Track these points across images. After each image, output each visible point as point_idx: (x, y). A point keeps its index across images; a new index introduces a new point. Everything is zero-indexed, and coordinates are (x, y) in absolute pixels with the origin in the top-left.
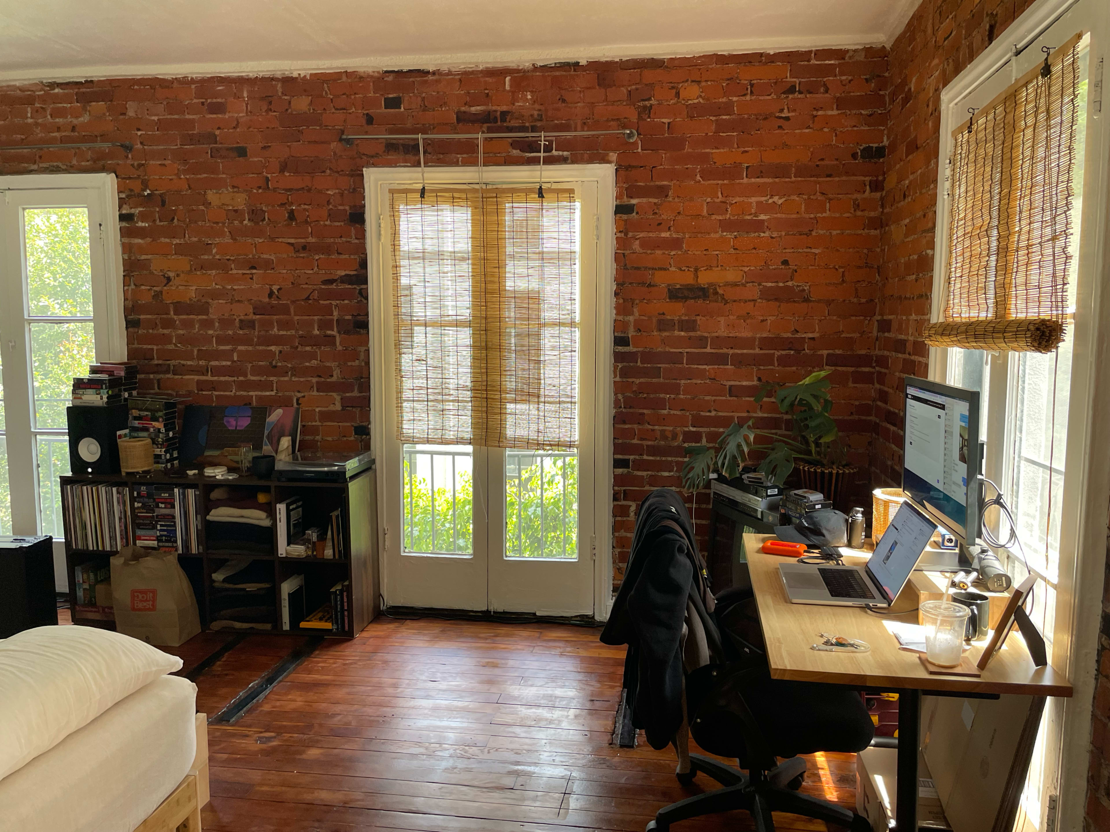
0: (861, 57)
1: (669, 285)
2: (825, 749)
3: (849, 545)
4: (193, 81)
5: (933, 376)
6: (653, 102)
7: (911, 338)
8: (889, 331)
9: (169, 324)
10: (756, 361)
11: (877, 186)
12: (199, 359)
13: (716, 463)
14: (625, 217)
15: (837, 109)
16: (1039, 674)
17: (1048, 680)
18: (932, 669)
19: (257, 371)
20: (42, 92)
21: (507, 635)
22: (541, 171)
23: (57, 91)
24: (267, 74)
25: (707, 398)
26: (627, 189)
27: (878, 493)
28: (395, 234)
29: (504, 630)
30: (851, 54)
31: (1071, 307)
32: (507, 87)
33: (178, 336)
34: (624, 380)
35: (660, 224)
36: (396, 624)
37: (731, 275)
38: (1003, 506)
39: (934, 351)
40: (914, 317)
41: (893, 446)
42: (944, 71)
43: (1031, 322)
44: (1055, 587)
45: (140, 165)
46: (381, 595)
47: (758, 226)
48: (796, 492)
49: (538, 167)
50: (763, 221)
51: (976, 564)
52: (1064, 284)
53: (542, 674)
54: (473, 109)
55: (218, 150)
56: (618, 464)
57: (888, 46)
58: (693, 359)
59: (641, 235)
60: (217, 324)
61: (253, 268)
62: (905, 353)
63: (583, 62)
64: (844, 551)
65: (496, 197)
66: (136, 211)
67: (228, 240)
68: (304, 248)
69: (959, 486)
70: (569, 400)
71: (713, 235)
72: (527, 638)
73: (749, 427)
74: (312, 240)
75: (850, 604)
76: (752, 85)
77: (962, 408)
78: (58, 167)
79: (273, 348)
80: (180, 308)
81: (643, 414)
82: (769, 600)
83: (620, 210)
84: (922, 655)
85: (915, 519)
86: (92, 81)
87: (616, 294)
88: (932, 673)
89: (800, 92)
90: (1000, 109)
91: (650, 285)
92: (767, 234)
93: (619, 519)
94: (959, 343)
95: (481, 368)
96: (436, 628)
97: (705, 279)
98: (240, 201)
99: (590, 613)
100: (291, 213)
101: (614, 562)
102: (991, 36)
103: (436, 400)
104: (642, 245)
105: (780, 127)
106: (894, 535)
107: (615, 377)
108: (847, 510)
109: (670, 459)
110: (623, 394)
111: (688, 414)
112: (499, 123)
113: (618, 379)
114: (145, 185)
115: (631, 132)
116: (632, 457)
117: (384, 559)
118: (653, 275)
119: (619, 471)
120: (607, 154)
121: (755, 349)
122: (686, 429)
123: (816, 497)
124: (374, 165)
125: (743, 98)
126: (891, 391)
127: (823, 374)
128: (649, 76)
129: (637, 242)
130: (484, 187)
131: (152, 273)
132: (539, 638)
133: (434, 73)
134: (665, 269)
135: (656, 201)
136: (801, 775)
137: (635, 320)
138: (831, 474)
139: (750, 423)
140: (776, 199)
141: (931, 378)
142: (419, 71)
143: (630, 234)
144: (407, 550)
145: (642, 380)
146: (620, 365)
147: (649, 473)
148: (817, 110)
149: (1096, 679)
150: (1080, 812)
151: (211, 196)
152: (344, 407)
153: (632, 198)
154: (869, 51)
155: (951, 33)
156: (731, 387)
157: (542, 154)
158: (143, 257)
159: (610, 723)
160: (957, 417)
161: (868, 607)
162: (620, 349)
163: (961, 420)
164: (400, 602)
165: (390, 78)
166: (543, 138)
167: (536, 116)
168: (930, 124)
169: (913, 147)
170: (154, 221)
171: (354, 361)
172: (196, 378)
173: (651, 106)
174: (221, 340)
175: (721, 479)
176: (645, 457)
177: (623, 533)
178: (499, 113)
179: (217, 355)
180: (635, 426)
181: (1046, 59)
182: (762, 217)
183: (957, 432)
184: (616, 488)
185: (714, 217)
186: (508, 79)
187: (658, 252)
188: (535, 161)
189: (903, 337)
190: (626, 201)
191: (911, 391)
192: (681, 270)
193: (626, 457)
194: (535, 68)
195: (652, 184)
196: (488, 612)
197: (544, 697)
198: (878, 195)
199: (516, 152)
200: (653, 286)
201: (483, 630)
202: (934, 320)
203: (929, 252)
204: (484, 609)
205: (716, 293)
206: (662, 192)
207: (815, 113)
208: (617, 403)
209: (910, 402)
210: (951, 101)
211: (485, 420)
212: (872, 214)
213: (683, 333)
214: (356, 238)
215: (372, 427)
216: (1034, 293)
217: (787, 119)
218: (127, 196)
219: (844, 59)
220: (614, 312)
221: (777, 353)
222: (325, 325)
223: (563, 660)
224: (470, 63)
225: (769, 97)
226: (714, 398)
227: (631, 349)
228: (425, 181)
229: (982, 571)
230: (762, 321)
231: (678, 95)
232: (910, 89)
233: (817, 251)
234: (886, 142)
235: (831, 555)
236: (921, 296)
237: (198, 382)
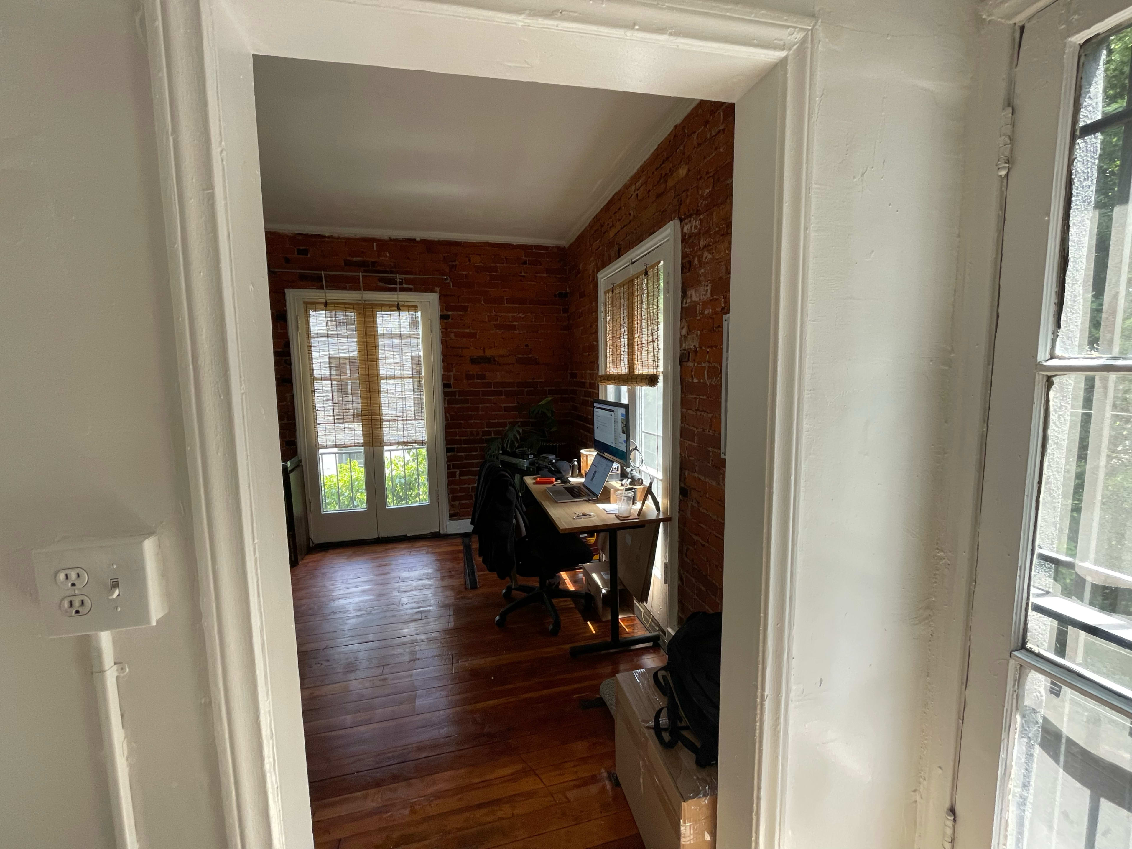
0: (555, 250)
1: (470, 356)
2: (565, 571)
3: (572, 476)
5: (602, 397)
6: (457, 263)
7: (588, 381)
8: (576, 378)
10: (516, 393)
11: (566, 311)
13: (503, 446)
14: (445, 321)
15: (546, 274)
16: (658, 515)
17: (661, 516)
18: (621, 519)
21: (393, 549)
22: (398, 295)
25: (493, 413)
26: (445, 307)
27: (583, 451)
28: (308, 327)
29: (390, 546)
30: (550, 248)
31: (661, 369)
32: (375, 248)
34: (450, 406)
35: (464, 325)
36: (323, 553)
37: (502, 352)
38: (638, 451)
39: (601, 387)
40: (588, 371)
41: (581, 431)
42: (597, 264)
43: (647, 375)
44: (661, 480)
46: (310, 538)
47: (514, 327)
48: (543, 455)
49: (396, 293)
50: (515, 325)
51: (629, 476)
52: (658, 360)
53: (420, 564)
54: (354, 259)
56: (448, 450)
57: (567, 247)
58: (485, 394)
59: (455, 330)
62: (585, 388)
63: (418, 239)
64: (570, 479)
65: (372, 308)
69: (622, 444)
70: (421, 418)
71: (491, 332)
72: (404, 548)
73: (519, 426)
75: (582, 499)
76: (506, 259)
77: (623, 411)
81: (461, 423)
82: (547, 503)
83: (442, 317)
84: (617, 515)
85: (603, 460)
87: (443, 361)
88: (622, 520)
89: (529, 264)
90: (626, 287)
91: (461, 356)
92: (517, 332)
93: (451, 479)
94: (613, 383)
95: (367, 403)
96: (349, 551)
97: (489, 353)
99: (438, 530)
101: (449, 502)
102: (619, 254)
103: (339, 423)
104: (455, 336)
105: (521, 281)
106: (594, 469)
107: (445, 404)
108: (571, 461)
109: (476, 445)
110: (449, 414)
111: (484, 422)
112: (371, 268)
113: (446, 405)
115: (447, 278)
116: (455, 446)
117: (311, 517)
118: (462, 351)
119: (449, 454)
120: (434, 288)
121: (515, 388)
122: (483, 430)
123: (552, 457)
124: (292, 287)
125: (502, 265)
126: (578, 405)
127: (550, 399)
128: (455, 250)
129: (453, 334)
130: (364, 302)
132: (412, 547)
133: (329, 237)
134: (468, 348)
135: (461, 313)
136: (559, 583)
137: (454, 374)
138: (556, 445)
139: (519, 424)
140: (520, 315)
141: (600, 398)
142: (319, 235)
143: (449, 330)
144: (325, 510)
145: (459, 406)
146: (447, 398)
147: (466, 453)
148: (537, 273)
149: (679, 513)
150: (676, 566)
153: (448, 311)
154: (558, 248)
155: (599, 248)
156: (504, 407)
157: (398, 286)
159: (462, 580)
160: (620, 415)
161: (589, 500)
162: (447, 390)
163: (622, 416)
164: (322, 541)
165: (300, 238)
166: (398, 277)
167: (392, 265)
168: (591, 286)
169: (583, 295)
171: (283, 402)
173: (456, 265)
175: (505, 453)
176: (463, 446)
177: (453, 486)
178: (370, 263)
180: (457, 430)
181: (646, 269)
182: (515, 323)
183: (620, 422)
184: (448, 463)
185: (491, 322)
186: (375, 244)
187: (464, 340)
188: (394, 290)
189: (583, 380)
190: (445, 312)
191: (596, 405)
192: (476, 348)
193: (453, 446)
194: (390, 240)
195: (459, 304)
196: (378, 538)
197: (424, 574)
198: (566, 315)
199: (381, 284)
200: (463, 356)
201: (379, 548)
202: (600, 374)
203: (595, 343)
204: (376, 537)
205: (495, 360)
206: (465, 309)
207: (536, 275)
208: (446, 419)
209: (595, 410)
210: (602, 278)
211: (371, 432)
212: (565, 323)
213: (479, 381)
214: (281, 330)
215: (298, 440)
216: (645, 363)
217: (524, 276)
219: (547, 250)
220: (442, 370)
221: (526, 390)
223: (429, 555)
224: (351, 234)
225: (515, 266)
226: (496, 413)
227: (452, 389)
228: (328, 298)
229: (633, 478)
230: (518, 374)
231: (470, 260)
232: (579, 269)
233: (541, 340)
234: (568, 291)
235: (567, 482)
236: (591, 362)
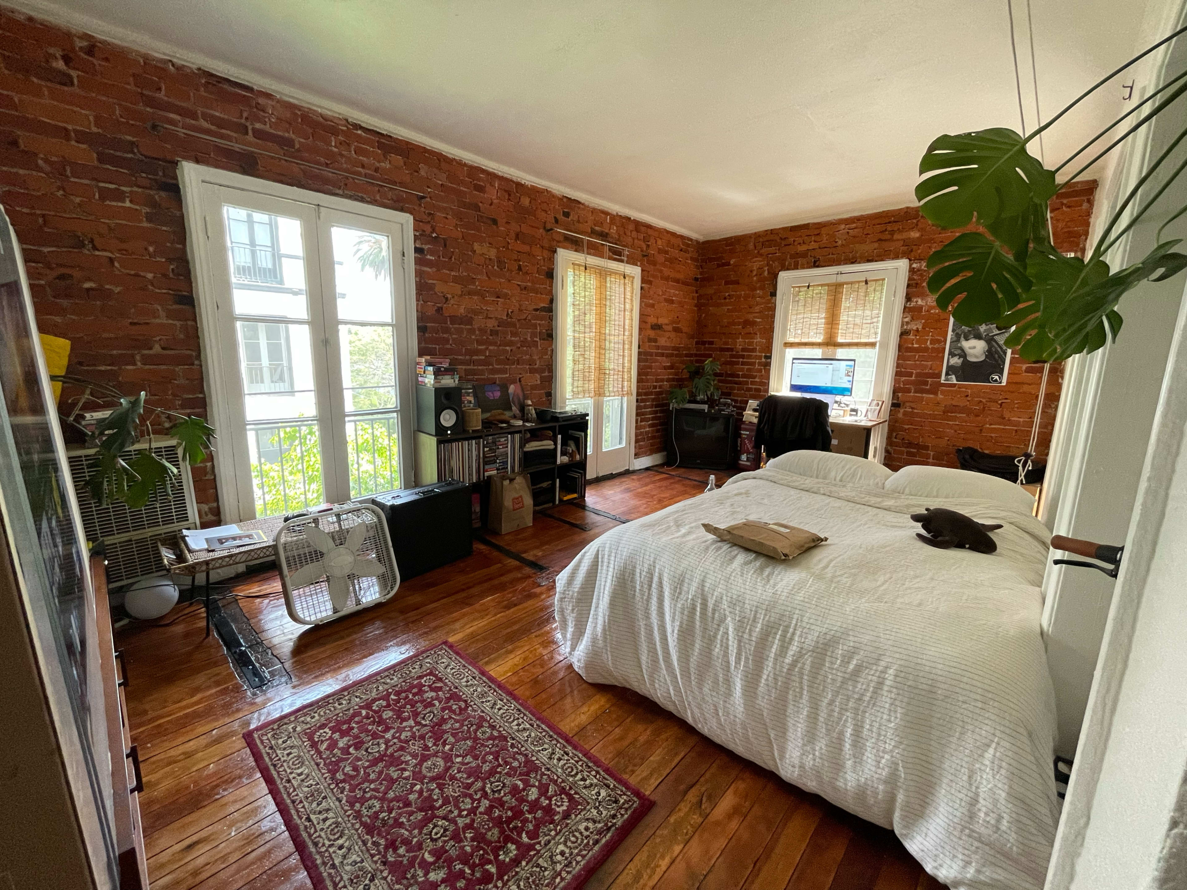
1: (651, 323)
4: (465, 165)
6: (650, 243)
9: (447, 330)
10: (672, 355)
11: (696, 292)
12: (466, 355)
14: (641, 292)
15: (691, 261)
19: (499, 362)
20: (345, 128)
22: (624, 266)
23: (359, 132)
24: (509, 177)
26: (644, 280)
32: (608, 221)
33: (454, 339)
34: (639, 363)
37: (666, 321)
45: (430, 214)
47: (673, 302)
49: (624, 264)
50: (674, 300)
54: (597, 228)
55: (481, 217)
56: (637, 401)
57: (701, 241)
60: (477, 332)
61: (498, 297)
63: (632, 218)
66: (426, 247)
67: (485, 277)
68: (525, 288)
71: (662, 304)
74: (529, 284)
76: (673, 245)
78: (362, 197)
79: (508, 348)
80: (454, 319)
81: (643, 378)
83: (641, 288)
86: (390, 137)
87: (639, 326)
92: (674, 305)
93: (636, 424)
97: (660, 321)
98: (492, 253)
99: (628, 468)
100: (520, 266)
104: (645, 305)
105: (679, 264)
109: (649, 397)
110: (638, 370)
114: (434, 231)
115: (644, 255)
116: (640, 398)
118: (647, 318)
119: (637, 404)
120: (637, 263)
121: (670, 351)
124: (562, 248)
125: (672, 250)
128: (650, 232)
131: (436, 293)
133: (583, 204)
134: (650, 316)
135: (649, 286)
140: (677, 292)
142: (577, 201)
143: (642, 300)
145: (643, 364)
146: (638, 357)
147: (644, 403)
151: (476, 246)
152: (541, 382)
153: (645, 284)
156: (664, 366)
157: (621, 258)
158: (431, 281)
162: (640, 350)
165: (566, 200)
166: (625, 250)
167: (617, 238)
170: (439, 257)
172: (464, 367)
173: (649, 245)
174: (479, 343)
177: (636, 431)
178: (605, 232)
179: (477, 352)
180: (641, 384)
182: (674, 298)
184: (636, 411)
185: (663, 296)
186: (608, 217)
187: (649, 309)
190: (642, 285)
192: (654, 317)
194: (617, 215)
195: (651, 281)
196: (597, 477)
198: (696, 295)
205: (662, 328)
207: (686, 261)
208: (638, 374)
212: (696, 302)
213: (654, 344)
214: (550, 286)
215: (553, 392)
217: (680, 261)
218: (421, 235)
220: (638, 333)
222: (533, 335)
224: (596, 204)
225: (677, 251)
228: (587, 262)
230: (672, 339)
233: (684, 314)
234: (699, 276)
237: (465, 370)
